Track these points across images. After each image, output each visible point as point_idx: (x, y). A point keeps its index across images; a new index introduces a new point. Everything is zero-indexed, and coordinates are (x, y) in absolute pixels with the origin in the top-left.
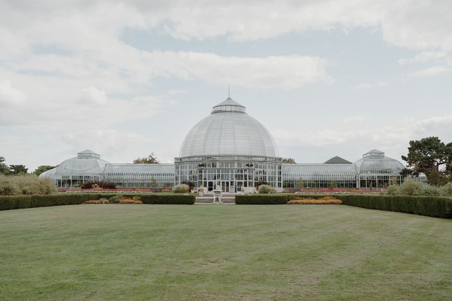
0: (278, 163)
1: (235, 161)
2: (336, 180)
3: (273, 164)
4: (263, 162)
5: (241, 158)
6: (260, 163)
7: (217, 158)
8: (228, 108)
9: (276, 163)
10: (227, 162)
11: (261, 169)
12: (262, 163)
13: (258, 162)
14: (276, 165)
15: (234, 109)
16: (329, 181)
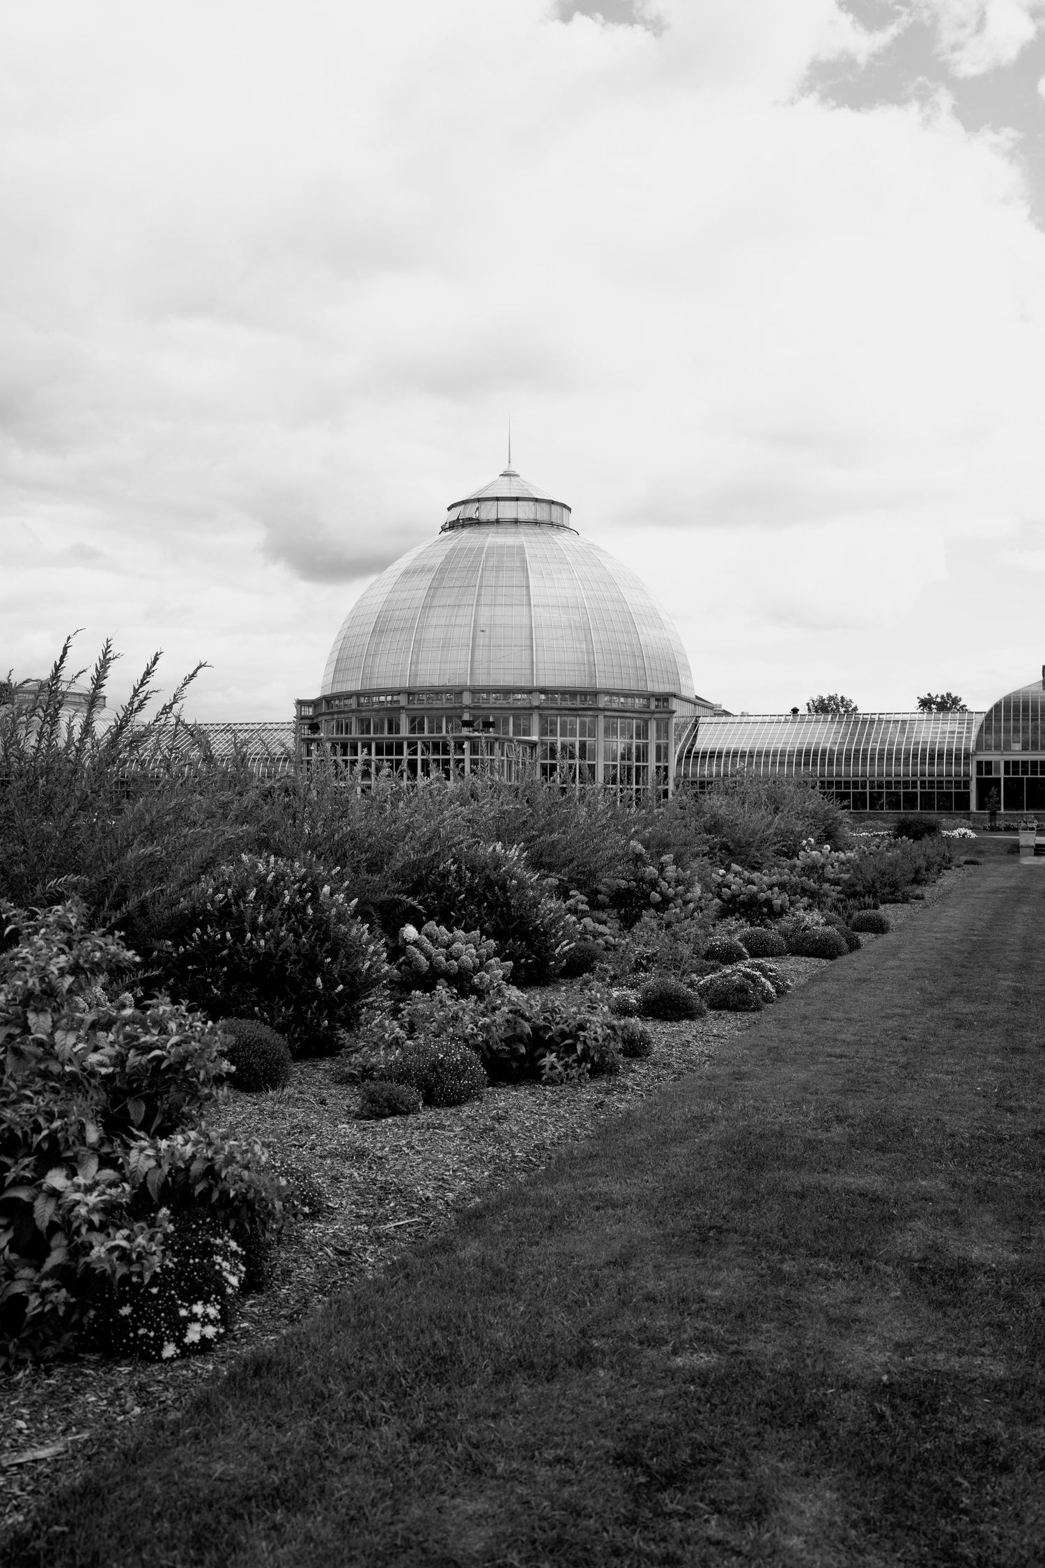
0: (657, 716)
1: (461, 708)
2: (885, 779)
3: (632, 718)
4: (580, 712)
5: (485, 696)
6: (566, 715)
7: (403, 700)
8: (508, 511)
9: (646, 716)
10: (434, 712)
11: (568, 739)
12: (576, 716)
13: (556, 712)
14: (646, 722)
15: (525, 511)
16: (856, 783)
